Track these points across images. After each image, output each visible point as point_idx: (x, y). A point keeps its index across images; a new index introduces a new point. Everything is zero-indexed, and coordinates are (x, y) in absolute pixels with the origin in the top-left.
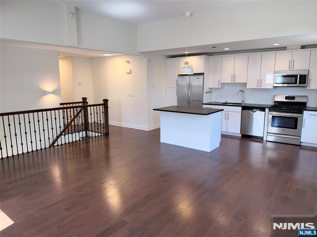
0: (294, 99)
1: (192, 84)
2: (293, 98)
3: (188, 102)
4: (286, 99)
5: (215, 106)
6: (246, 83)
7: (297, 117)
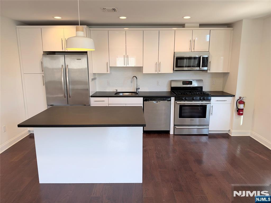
0: (192, 84)
1: (69, 67)
2: (190, 83)
3: (66, 95)
4: (183, 84)
5: (108, 98)
6: (143, 67)
7: (206, 104)
